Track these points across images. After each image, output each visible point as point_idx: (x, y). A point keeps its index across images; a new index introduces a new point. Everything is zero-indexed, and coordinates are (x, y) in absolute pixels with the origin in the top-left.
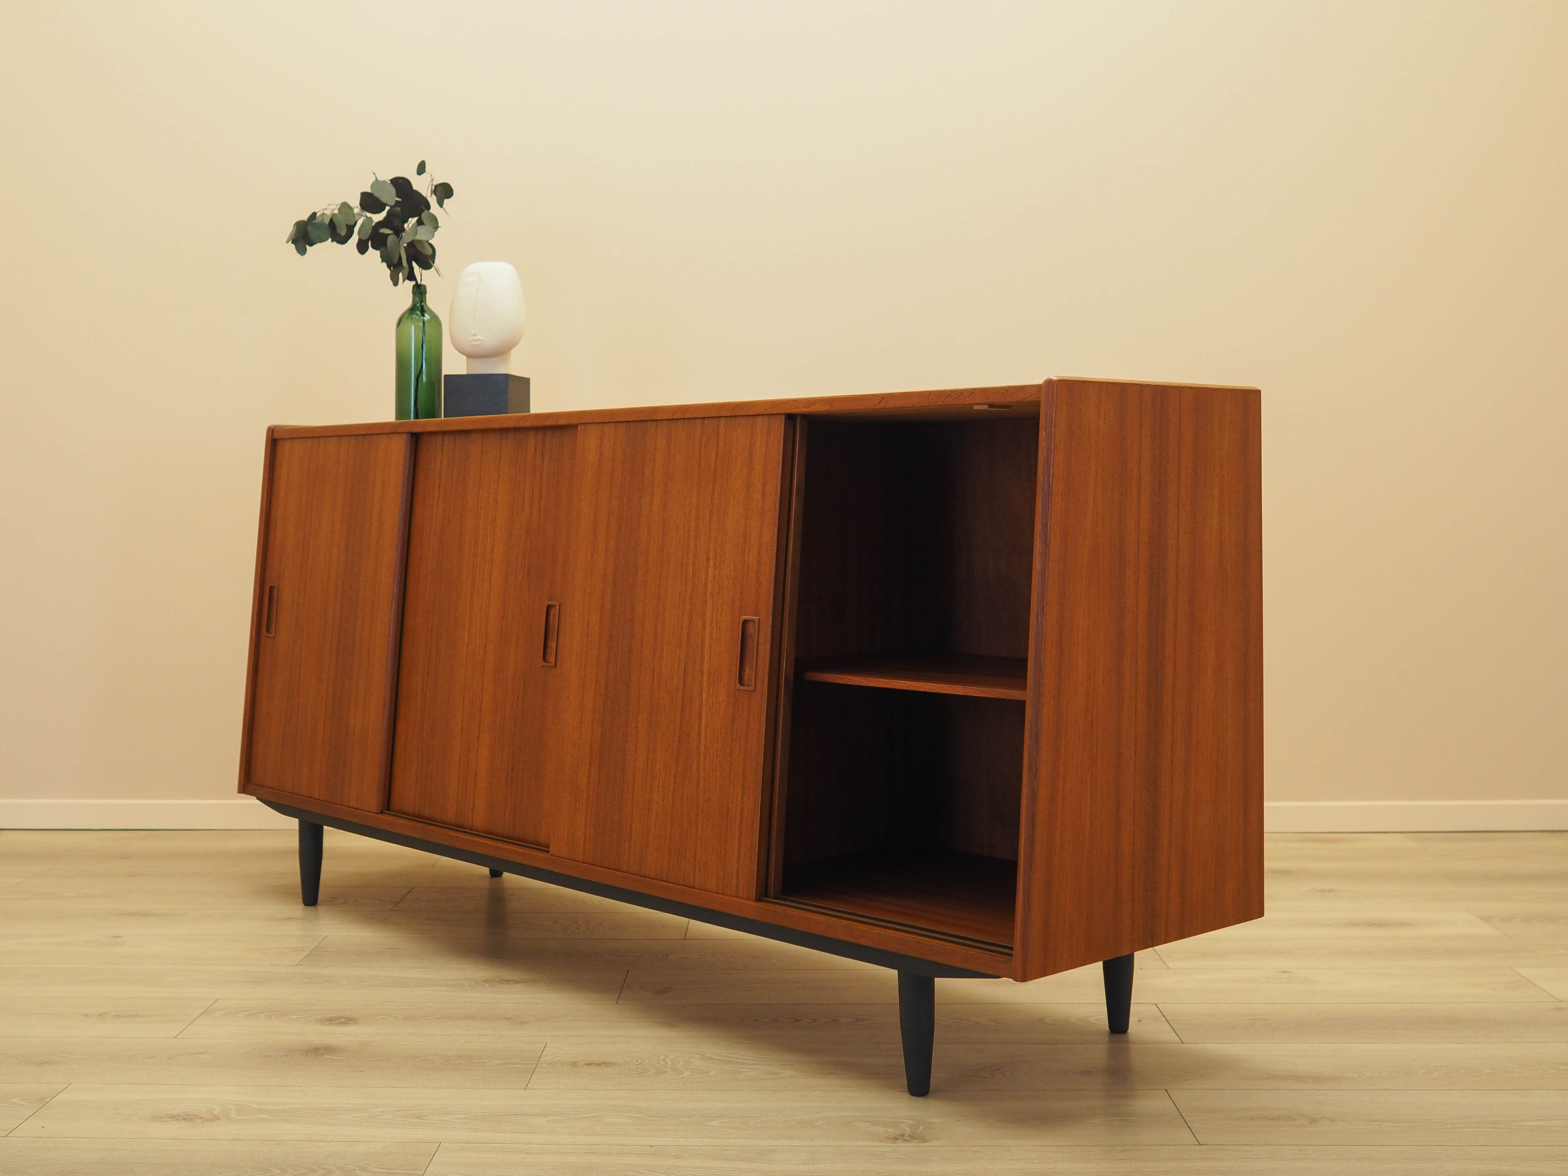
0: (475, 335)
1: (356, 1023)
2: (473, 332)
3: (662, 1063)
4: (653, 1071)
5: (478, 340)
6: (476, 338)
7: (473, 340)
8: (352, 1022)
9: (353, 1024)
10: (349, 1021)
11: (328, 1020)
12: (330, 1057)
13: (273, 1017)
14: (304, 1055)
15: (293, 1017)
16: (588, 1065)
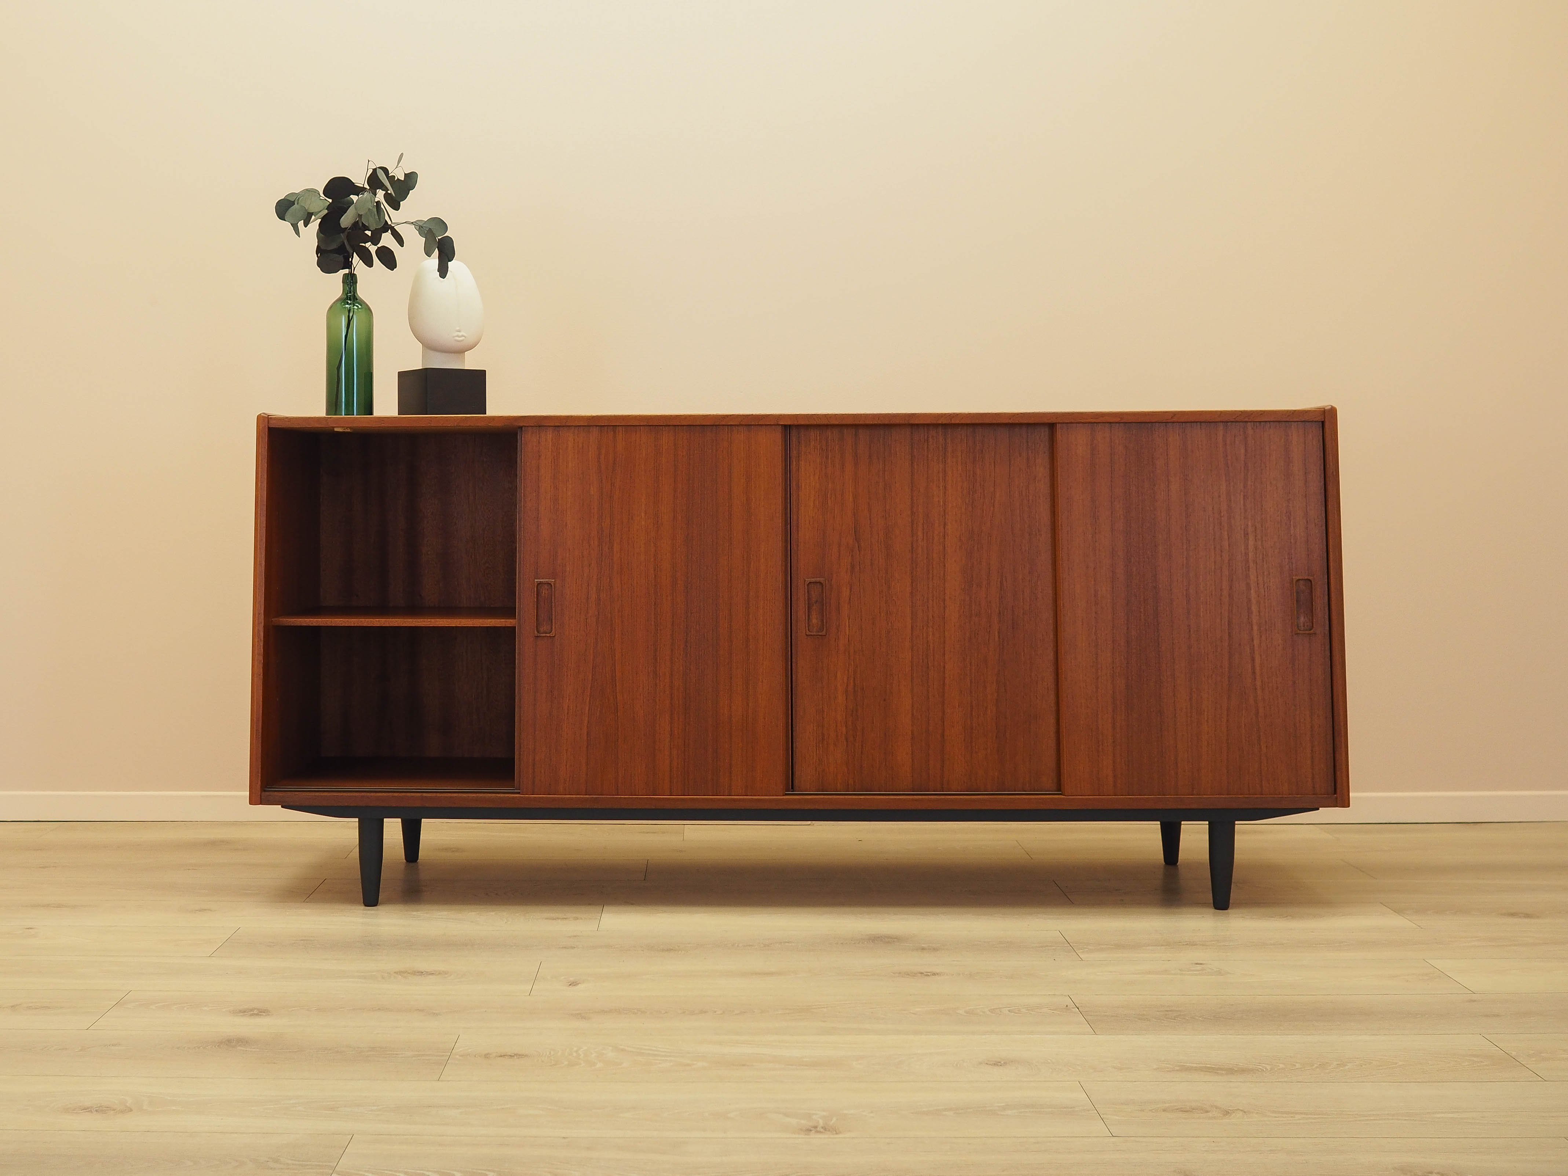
0: (459, 331)
1: (269, 1015)
2: (458, 328)
3: (575, 1054)
4: (566, 1063)
5: (463, 336)
6: (460, 334)
7: (458, 336)
8: (264, 1014)
9: (266, 1015)
10: (261, 1012)
11: (240, 1011)
12: (243, 1049)
13: (185, 1009)
14: (216, 1047)
15: (206, 1008)
16: (501, 1056)
